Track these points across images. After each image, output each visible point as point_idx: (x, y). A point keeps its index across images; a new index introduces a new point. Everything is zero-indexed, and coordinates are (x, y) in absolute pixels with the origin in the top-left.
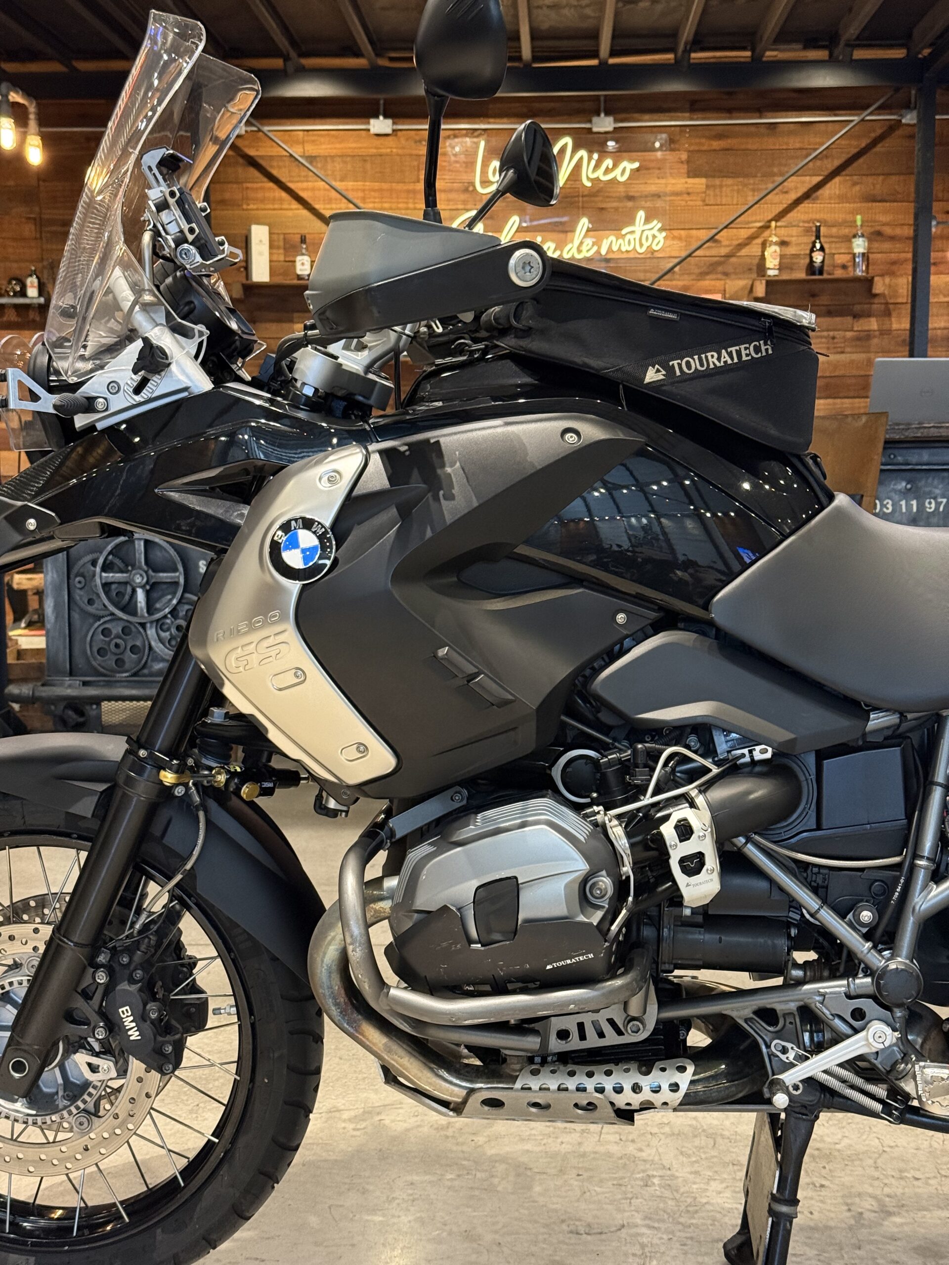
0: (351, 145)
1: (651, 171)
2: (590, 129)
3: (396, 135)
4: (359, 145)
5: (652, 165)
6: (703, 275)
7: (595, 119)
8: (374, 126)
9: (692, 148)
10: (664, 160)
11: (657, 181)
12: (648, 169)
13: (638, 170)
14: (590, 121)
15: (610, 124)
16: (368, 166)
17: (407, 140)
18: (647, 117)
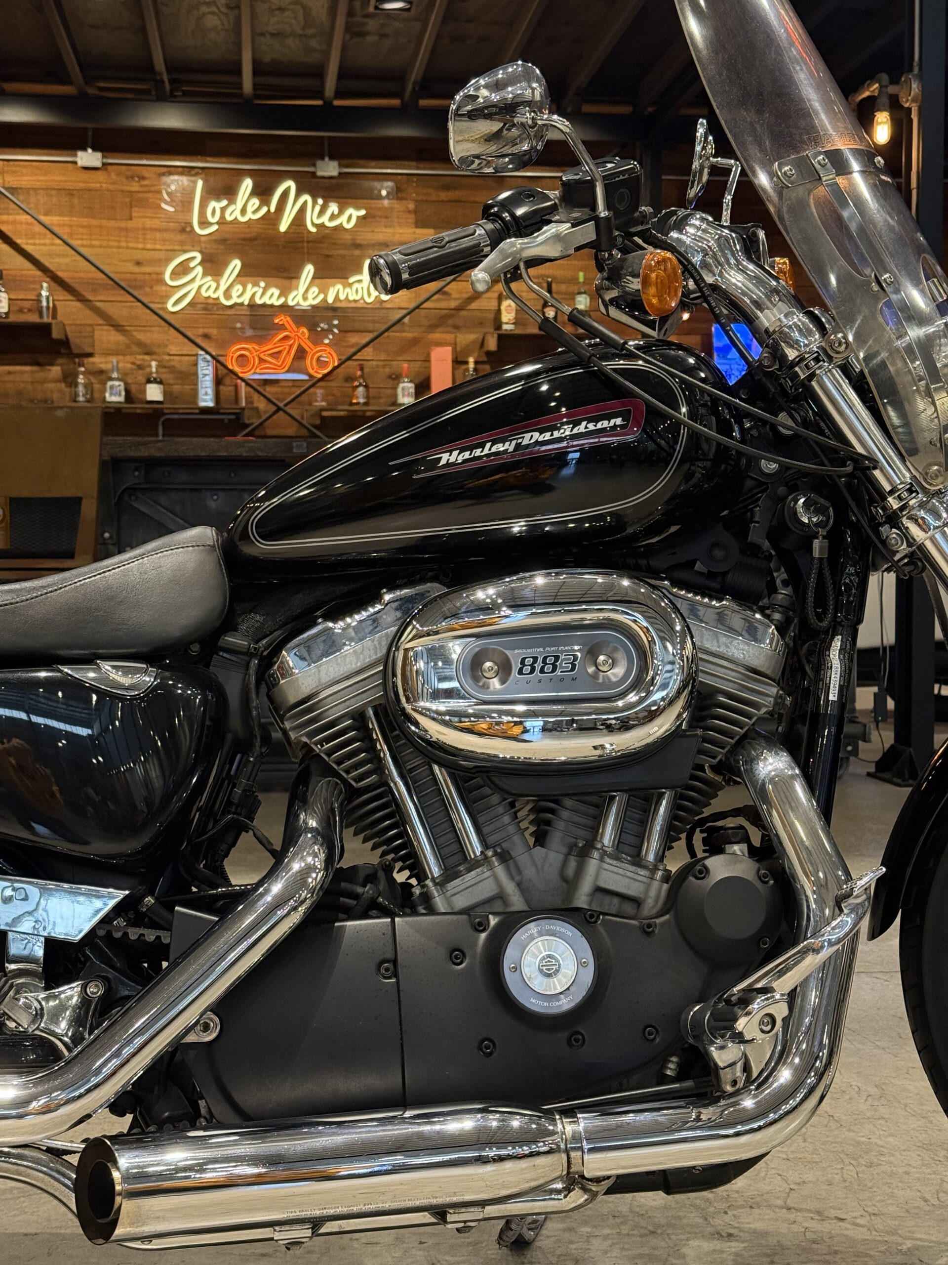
0: (58, 178)
1: (378, 219)
2: (313, 174)
3: (106, 170)
4: (67, 179)
5: (379, 213)
6: (432, 328)
7: (319, 163)
8: (82, 159)
9: (420, 198)
10: (392, 209)
11: (384, 230)
12: (374, 217)
13: (364, 218)
14: (314, 165)
15: (334, 168)
16: (76, 201)
17: (118, 175)
18: (373, 163)
